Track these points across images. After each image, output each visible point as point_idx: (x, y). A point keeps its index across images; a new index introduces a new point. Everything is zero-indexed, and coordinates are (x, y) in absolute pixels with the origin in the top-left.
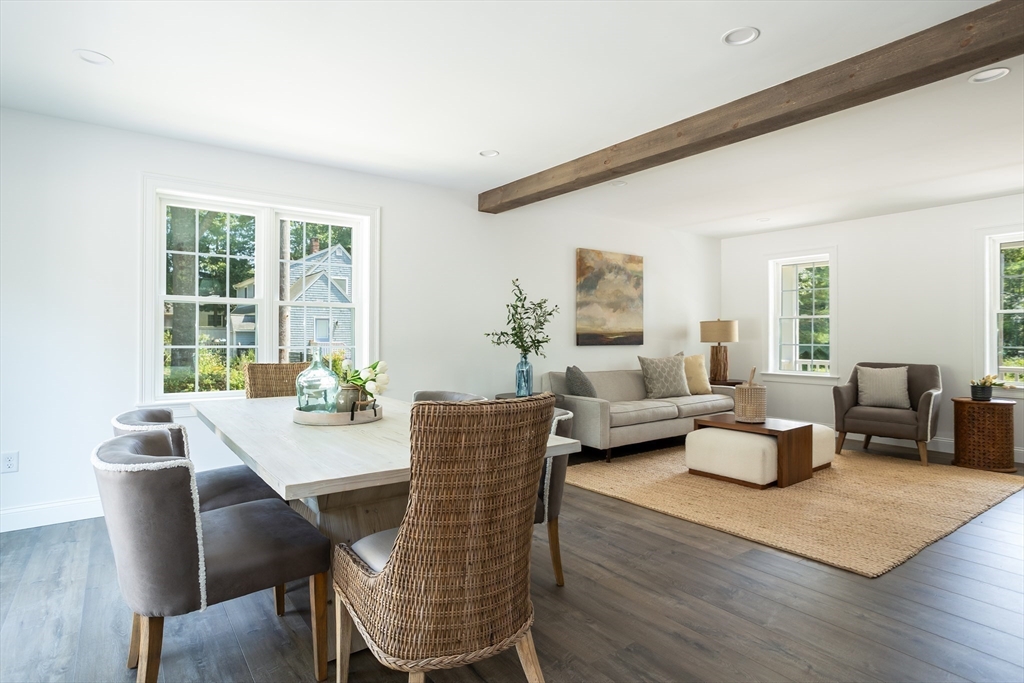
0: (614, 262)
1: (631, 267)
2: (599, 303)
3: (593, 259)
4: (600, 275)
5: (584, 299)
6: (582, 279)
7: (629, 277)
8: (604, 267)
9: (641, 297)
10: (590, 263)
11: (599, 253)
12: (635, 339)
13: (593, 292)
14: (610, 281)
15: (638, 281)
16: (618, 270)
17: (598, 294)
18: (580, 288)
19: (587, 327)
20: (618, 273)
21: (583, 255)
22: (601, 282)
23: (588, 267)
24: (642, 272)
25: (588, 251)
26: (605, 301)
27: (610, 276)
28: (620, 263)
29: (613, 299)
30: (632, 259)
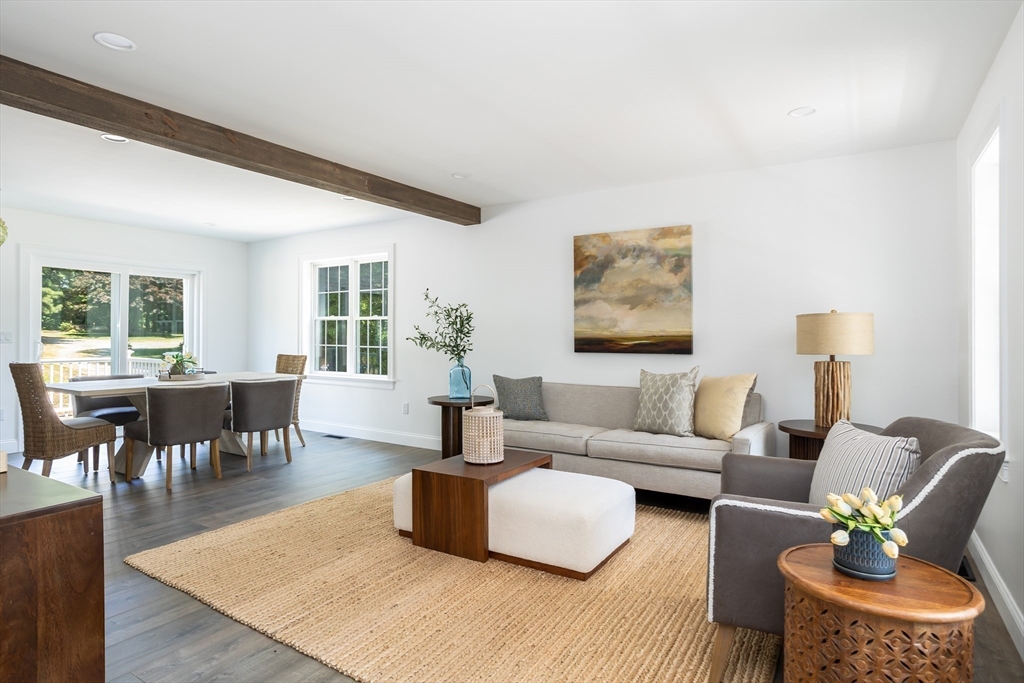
0: (631, 243)
1: (662, 245)
2: (606, 300)
3: (594, 246)
4: (606, 264)
5: (580, 297)
6: (579, 272)
7: (661, 259)
8: (614, 253)
9: (687, 285)
10: (590, 250)
11: (604, 237)
12: (681, 346)
13: (596, 286)
14: (624, 270)
15: (681, 262)
16: (639, 252)
17: (604, 288)
18: (577, 282)
19: (590, 331)
20: (638, 257)
21: (579, 244)
22: (608, 272)
23: (587, 257)
24: (689, 248)
25: (587, 237)
26: (615, 295)
27: (622, 263)
28: (643, 243)
29: (629, 293)
30: (665, 232)
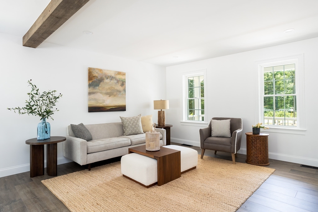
0: (109, 75)
1: (119, 77)
2: (101, 93)
3: (97, 73)
4: (101, 80)
5: (92, 91)
6: (91, 82)
7: (118, 81)
8: (104, 77)
9: (125, 90)
10: (95, 74)
11: (101, 70)
12: (122, 109)
13: (97, 88)
14: (107, 83)
15: (123, 83)
16: (112, 78)
17: (100, 88)
18: (90, 85)
19: (94, 104)
20: (111, 79)
21: (91, 71)
22: (102, 83)
23: (94, 76)
24: (125, 79)
25: (94, 69)
26: (104, 91)
27: (107, 81)
28: (113, 75)
29: (109, 91)
30: (119, 73)
